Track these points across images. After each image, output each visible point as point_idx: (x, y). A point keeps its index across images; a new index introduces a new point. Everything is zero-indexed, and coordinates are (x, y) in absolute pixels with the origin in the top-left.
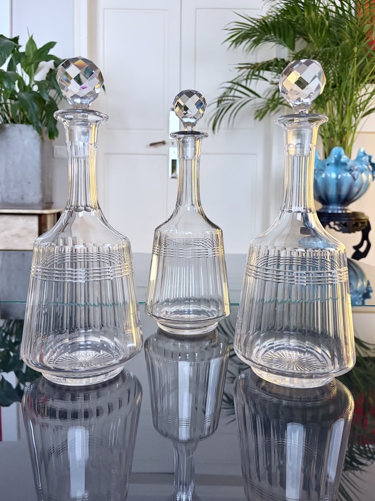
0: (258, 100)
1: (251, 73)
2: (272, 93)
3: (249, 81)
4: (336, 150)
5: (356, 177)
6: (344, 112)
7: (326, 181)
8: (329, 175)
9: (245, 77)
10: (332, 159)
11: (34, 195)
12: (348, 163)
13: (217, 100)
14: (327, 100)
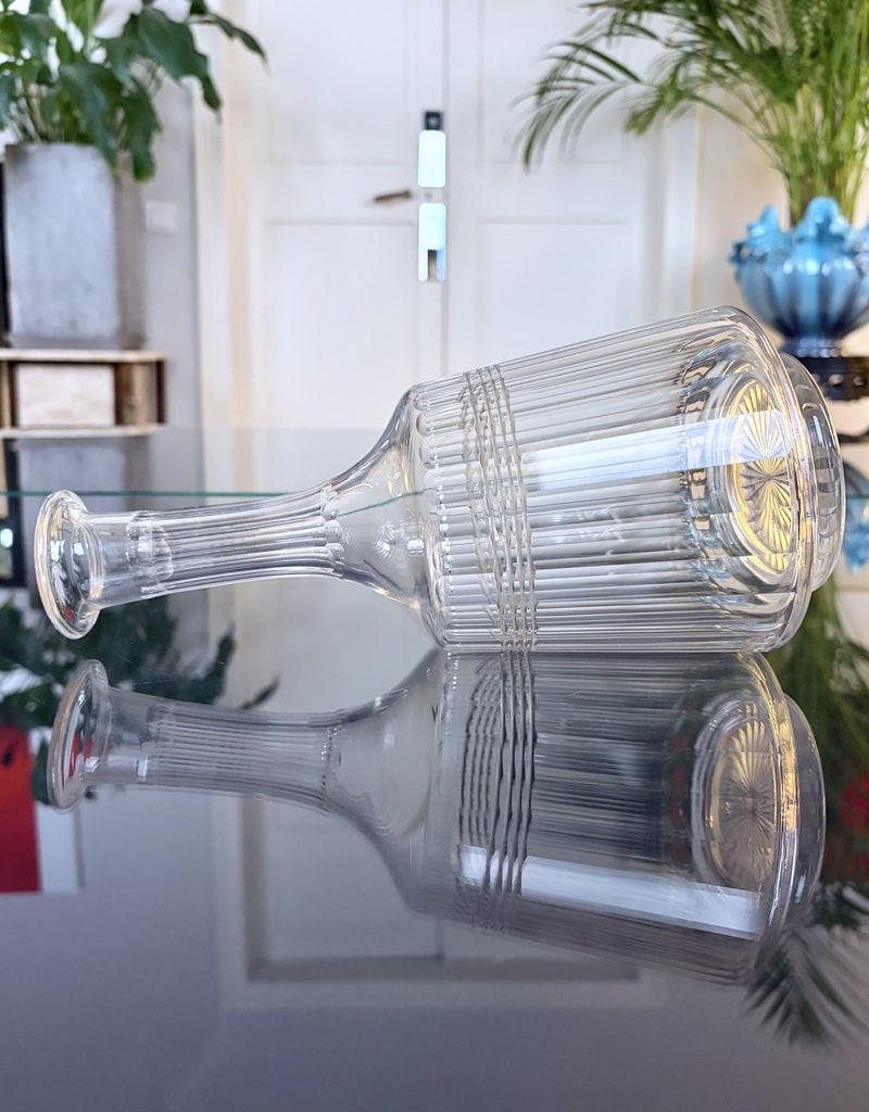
0: (634, 89)
1: (619, 19)
2: (669, 68)
3: (614, 39)
4: (820, 205)
5: (864, 268)
6: (838, 116)
7: (794, 281)
8: (800, 267)
9: (606, 30)
10: (809, 228)
11: (100, 317)
12: (845, 236)
13: (535, 88)
14: (800, 86)
